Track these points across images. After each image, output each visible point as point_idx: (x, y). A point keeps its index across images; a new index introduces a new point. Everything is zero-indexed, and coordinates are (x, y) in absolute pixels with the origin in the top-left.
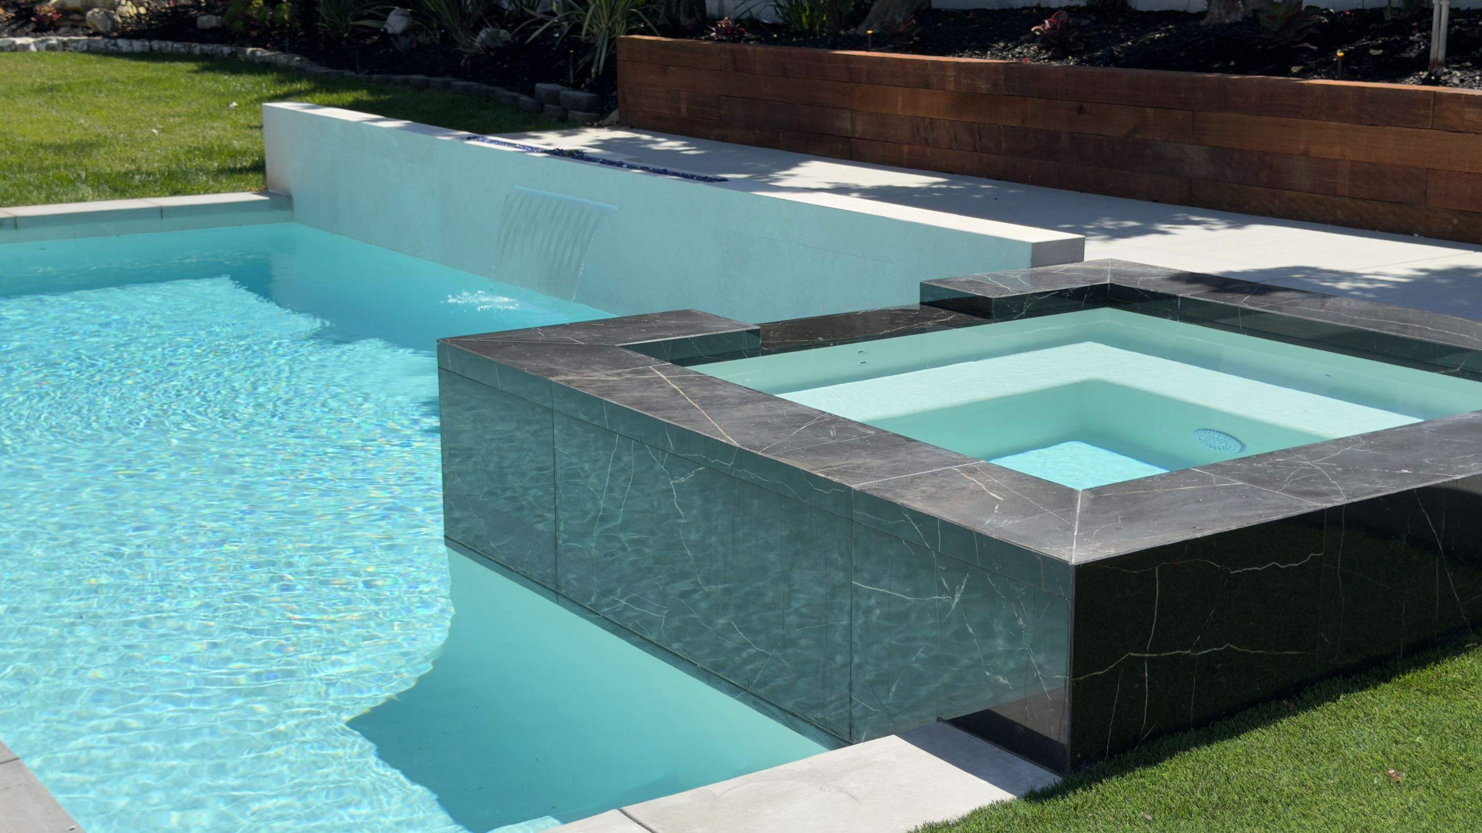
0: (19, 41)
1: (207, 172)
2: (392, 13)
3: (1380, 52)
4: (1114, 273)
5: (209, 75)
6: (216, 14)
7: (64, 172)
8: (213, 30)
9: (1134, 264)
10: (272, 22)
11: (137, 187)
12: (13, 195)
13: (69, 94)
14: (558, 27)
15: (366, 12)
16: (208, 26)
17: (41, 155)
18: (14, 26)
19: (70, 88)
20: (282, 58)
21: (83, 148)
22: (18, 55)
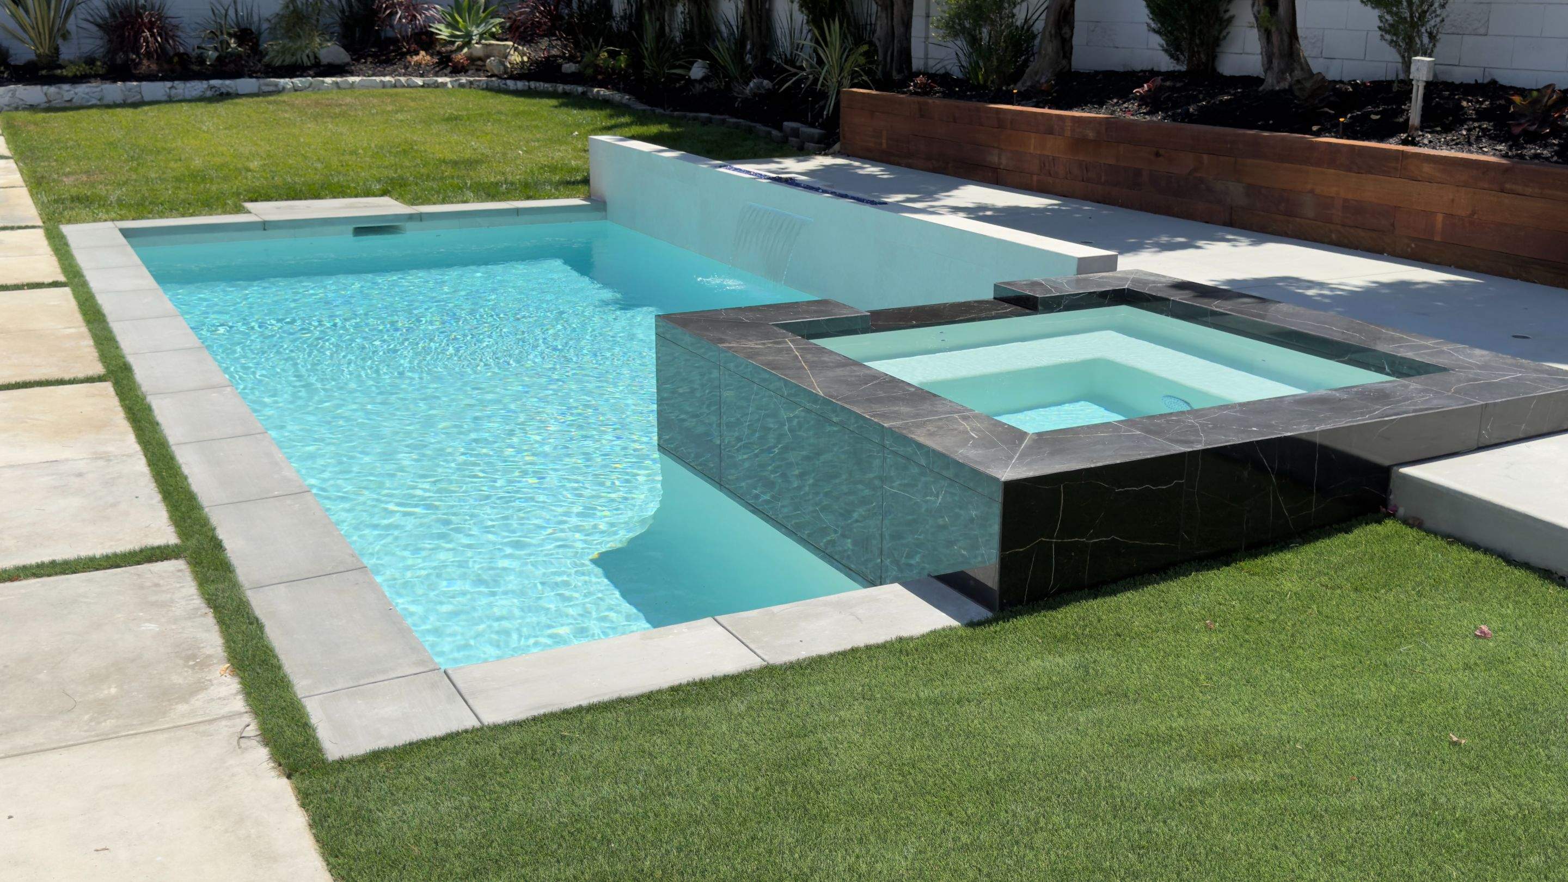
0: (440, 80)
1: (551, 183)
2: (695, 65)
3: (1378, 117)
4: (1133, 281)
5: (564, 110)
6: (575, 63)
7: (456, 181)
8: (573, 74)
9: (1151, 274)
10: (613, 69)
11: (503, 194)
12: (420, 197)
13: (468, 123)
14: (807, 78)
15: (678, 63)
16: (569, 71)
17: (443, 168)
18: (437, 69)
19: (469, 119)
20: (617, 96)
21: (472, 164)
22: (438, 91)
